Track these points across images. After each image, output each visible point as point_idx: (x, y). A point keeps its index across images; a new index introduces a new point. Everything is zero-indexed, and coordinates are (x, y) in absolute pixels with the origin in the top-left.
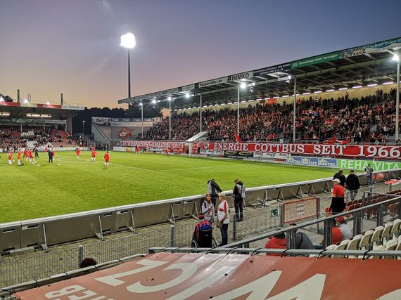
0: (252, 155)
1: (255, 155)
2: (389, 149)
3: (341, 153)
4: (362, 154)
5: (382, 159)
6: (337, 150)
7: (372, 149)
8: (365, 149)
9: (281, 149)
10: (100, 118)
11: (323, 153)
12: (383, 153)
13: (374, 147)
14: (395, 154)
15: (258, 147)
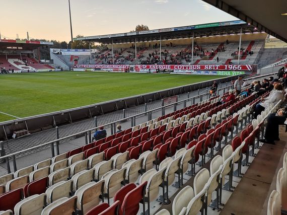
0: (173, 71)
1: (174, 71)
2: (237, 66)
3: (217, 69)
4: (226, 69)
5: (235, 70)
6: (216, 67)
7: (230, 67)
8: (228, 66)
9: (188, 68)
10: (55, 49)
11: (209, 69)
12: (235, 68)
13: (231, 66)
14: (239, 68)
15: (176, 67)
